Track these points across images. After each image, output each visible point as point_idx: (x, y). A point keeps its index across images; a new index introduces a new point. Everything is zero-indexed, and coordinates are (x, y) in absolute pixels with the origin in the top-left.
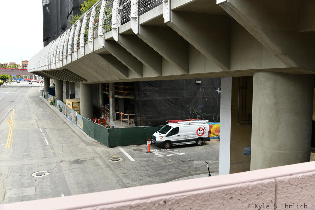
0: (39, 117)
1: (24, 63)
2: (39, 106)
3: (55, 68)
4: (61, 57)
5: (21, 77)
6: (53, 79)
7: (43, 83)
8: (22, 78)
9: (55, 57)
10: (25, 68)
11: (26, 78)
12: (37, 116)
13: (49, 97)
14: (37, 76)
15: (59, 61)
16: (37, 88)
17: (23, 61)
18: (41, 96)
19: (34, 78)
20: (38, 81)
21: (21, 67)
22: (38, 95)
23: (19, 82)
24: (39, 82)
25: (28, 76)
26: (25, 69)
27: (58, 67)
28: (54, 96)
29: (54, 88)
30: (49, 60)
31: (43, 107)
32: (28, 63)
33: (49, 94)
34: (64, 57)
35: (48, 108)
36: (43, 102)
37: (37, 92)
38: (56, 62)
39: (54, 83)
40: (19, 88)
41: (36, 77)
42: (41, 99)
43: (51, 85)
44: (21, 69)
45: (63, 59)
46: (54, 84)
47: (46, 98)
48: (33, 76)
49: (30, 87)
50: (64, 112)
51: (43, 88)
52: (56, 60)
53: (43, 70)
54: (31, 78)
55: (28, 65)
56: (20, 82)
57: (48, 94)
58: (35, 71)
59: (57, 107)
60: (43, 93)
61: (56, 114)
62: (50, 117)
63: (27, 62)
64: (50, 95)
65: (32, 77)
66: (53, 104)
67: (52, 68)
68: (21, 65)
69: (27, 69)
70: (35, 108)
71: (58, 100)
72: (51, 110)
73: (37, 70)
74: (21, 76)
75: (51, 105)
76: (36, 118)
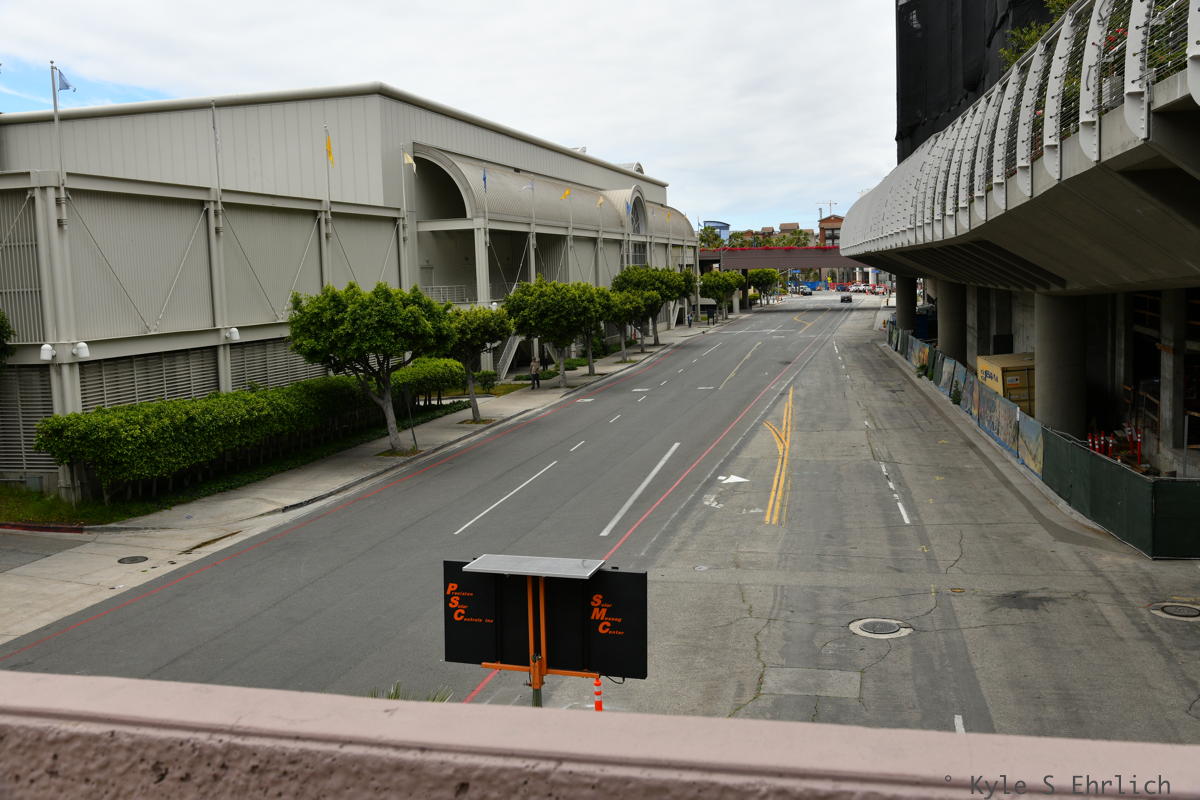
0: (877, 421)
1: (825, 226)
2: (879, 381)
3: (939, 237)
4: (963, 195)
5: (816, 274)
6: (928, 281)
7: (894, 294)
8: (820, 280)
9: (941, 197)
10: (829, 242)
11: (833, 279)
12: (870, 417)
13: (912, 348)
14: (870, 270)
15: (957, 211)
16: (871, 314)
17: (823, 217)
18: (886, 344)
19: (858, 277)
20: (874, 287)
21: (817, 241)
22: (873, 340)
23: (810, 294)
24: (877, 294)
25: (842, 269)
26: (830, 248)
27: (951, 232)
28: (931, 343)
29: (930, 314)
30: (919, 209)
31: (891, 384)
32: (843, 225)
33: (912, 335)
34: (977, 193)
35: (908, 387)
36: (891, 364)
37: (871, 327)
38: (944, 215)
39: (933, 296)
40: (808, 315)
41: (867, 273)
42: (886, 355)
43: (920, 303)
44: (818, 248)
45: (971, 201)
46: (930, 300)
47: (904, 351)
48: (857, 269)
49: (847, 310)
50: (969, 406)
51: (893, 315)
52: (944, 209)
53: (894, 247)
54: (851, 279)
55: (842, 233)
56: (813, 292)
57: (910, 337)
58: (866, 253)
59: (942, 383)
60: (891, 334)
61: (940, 412)
62: (915, 421)
63: (839, 219)
64: (918, 341)
65: (855, 274)
66: (929, 373)
67: (929, 238)
68: (817, 231)
69: (838, 248)
70: (864, 386)
71: (946, 360)
72: (921, 397)
73: (872, 248)
74: (818, 271)
75: (920, 376)
76: (866, 423)
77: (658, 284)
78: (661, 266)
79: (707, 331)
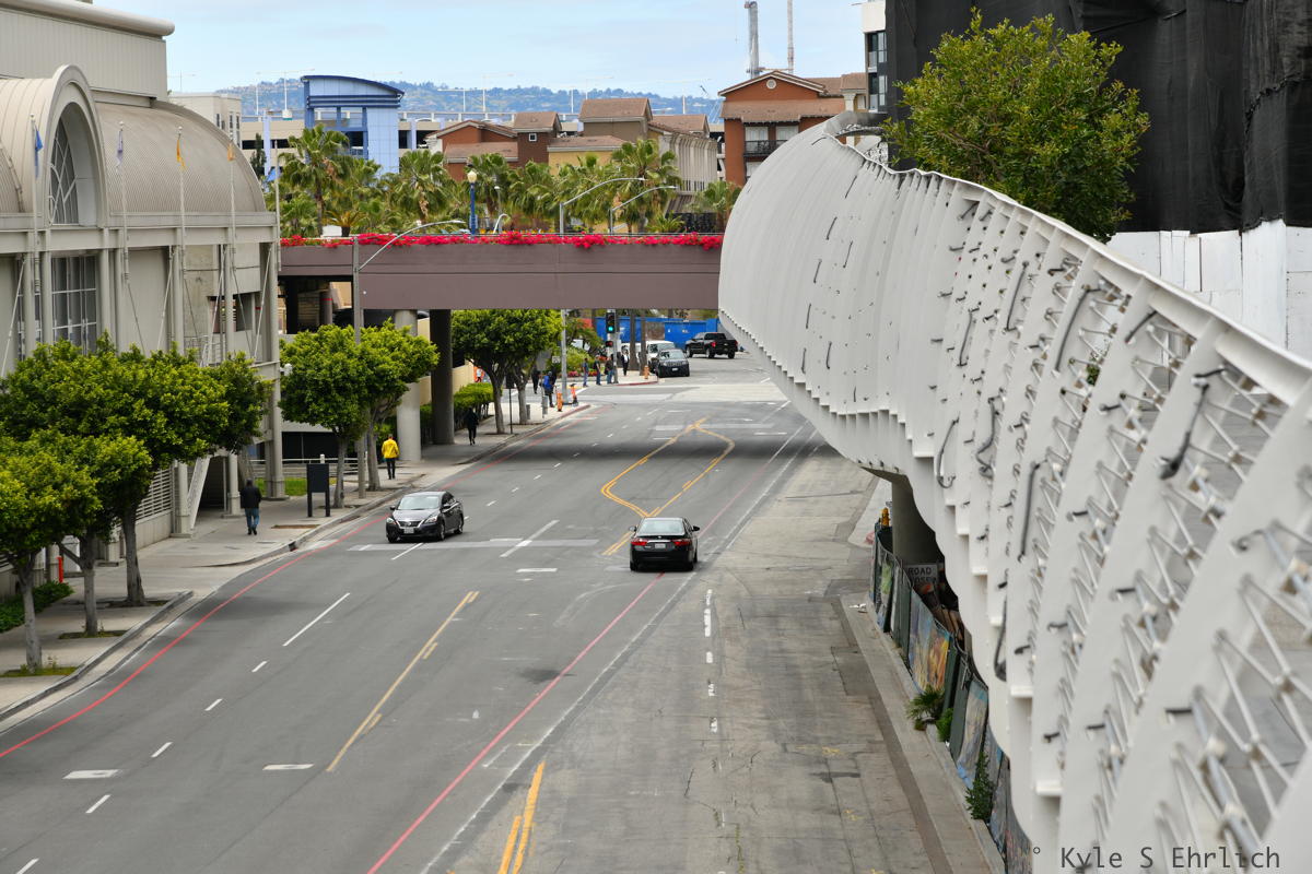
77: (141, 410)
78: (152, 345)
79: (305, 540)
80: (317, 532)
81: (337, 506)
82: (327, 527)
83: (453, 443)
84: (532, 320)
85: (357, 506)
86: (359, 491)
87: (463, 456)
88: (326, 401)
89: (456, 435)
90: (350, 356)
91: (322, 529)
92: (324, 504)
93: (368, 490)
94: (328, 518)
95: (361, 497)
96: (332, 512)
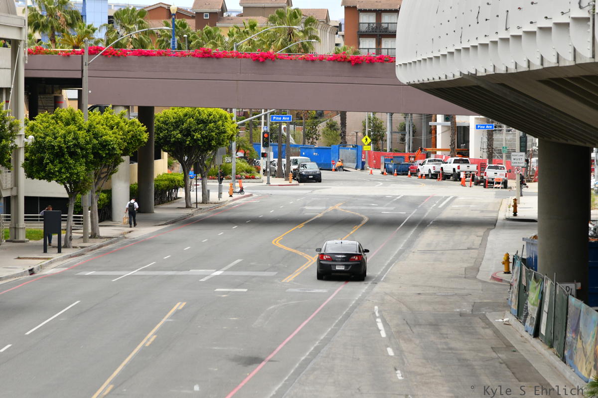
5: (332, 126)
7: (533, 187)
8: (344, 144)
10: (368, 45)
11: (374, 141)
13: (576, 329)
14: (471, 120)
16: (474, 236)
18: (510, 318)
19: (442, 140)
20: (482, 167)
21: (339, 40)
22: (476, 307)
23: (317, 179)
25: (399, 118)
26: (370, 61)
32: (407, 3)
37: (472, 271)
44: (338, 59)
56: (325, 174)
65: (432, 131)
69: (391, 60)
79: (41, 267)
80: (51, 263)
81: (66, 247)
82: (58, 260)
83: (153, 212)
84: (215, 122)
85: (82, 247)
86: (84, 238)
87: (161, 220)
88: (60, 163)
89: (155, 208)
90: (80, 129)
91: (55, 261)
92: (57, 245)
93: (90, 238)
94: (60, 254)
95: (85, 242)
96: (63, 250)
